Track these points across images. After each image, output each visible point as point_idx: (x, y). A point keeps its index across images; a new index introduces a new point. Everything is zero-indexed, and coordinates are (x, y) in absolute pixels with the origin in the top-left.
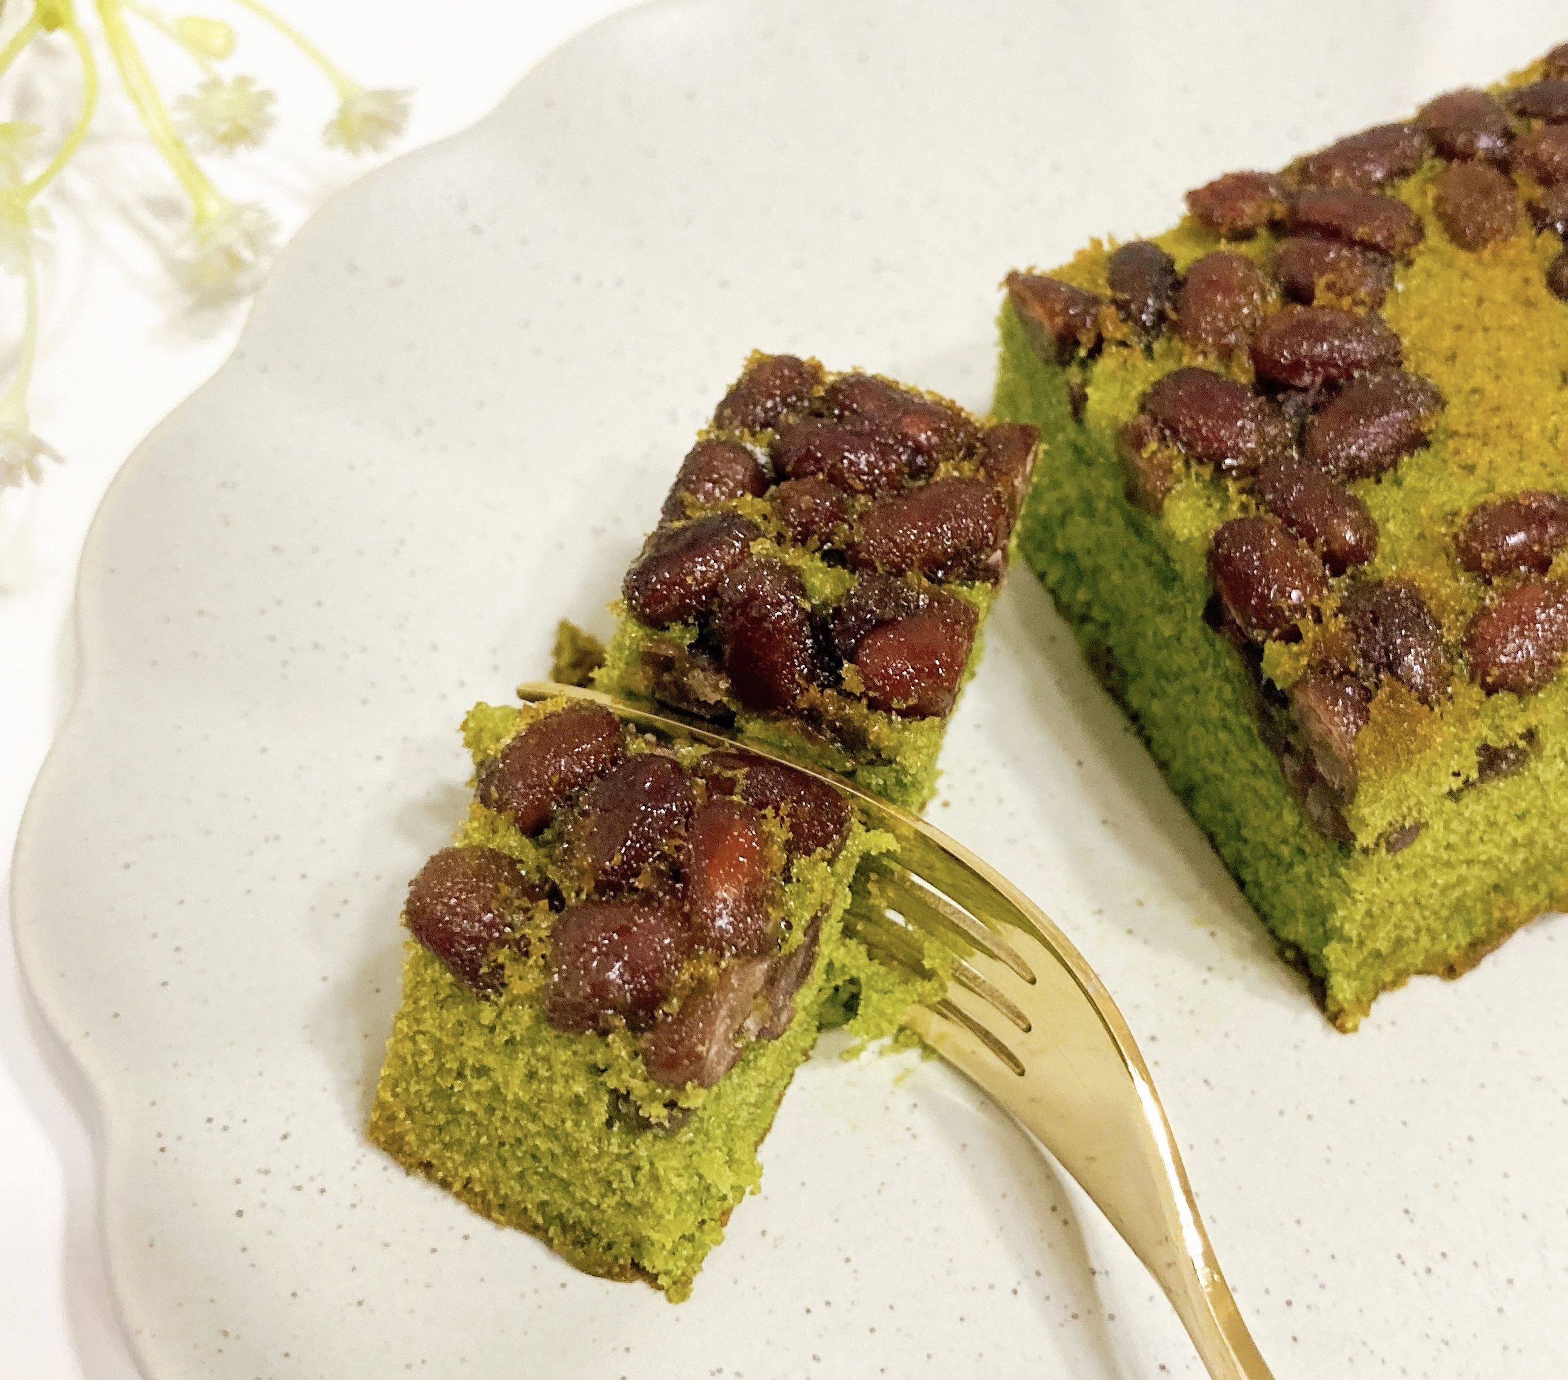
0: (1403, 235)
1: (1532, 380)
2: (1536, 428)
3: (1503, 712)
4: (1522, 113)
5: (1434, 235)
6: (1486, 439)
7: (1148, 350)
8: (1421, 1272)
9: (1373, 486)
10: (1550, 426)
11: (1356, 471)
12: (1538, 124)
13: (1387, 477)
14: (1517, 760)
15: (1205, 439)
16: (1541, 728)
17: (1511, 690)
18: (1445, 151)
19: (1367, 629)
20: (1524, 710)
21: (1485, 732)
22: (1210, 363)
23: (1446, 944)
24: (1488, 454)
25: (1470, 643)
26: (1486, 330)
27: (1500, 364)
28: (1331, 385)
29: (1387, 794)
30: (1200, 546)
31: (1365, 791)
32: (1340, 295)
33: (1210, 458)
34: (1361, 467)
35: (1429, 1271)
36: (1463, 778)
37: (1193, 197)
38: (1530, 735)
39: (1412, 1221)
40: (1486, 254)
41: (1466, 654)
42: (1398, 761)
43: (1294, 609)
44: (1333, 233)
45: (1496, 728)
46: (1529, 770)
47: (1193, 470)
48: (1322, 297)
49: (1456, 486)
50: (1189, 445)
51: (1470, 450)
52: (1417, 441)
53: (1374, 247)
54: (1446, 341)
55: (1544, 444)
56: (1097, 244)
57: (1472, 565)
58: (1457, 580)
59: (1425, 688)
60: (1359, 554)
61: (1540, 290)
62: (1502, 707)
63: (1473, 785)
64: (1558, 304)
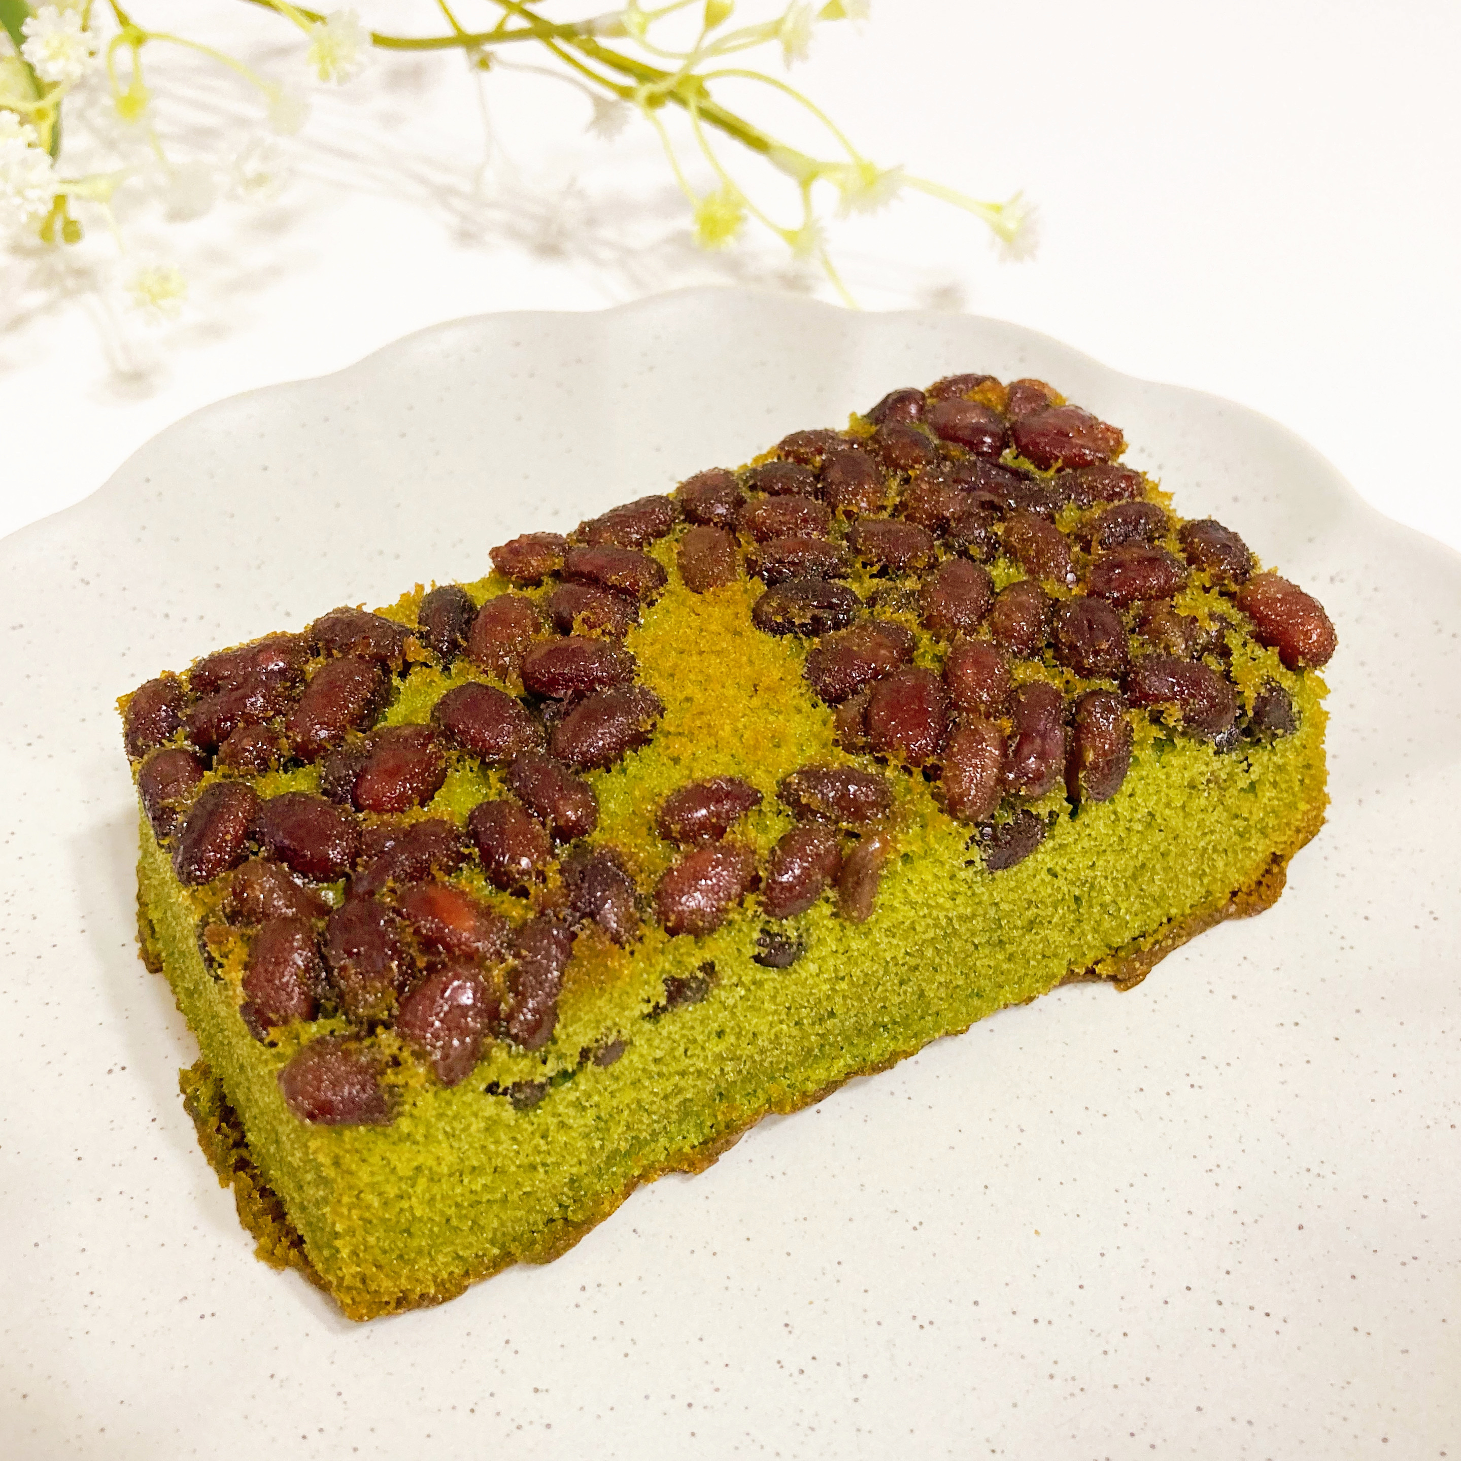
0: (645, 580)
1: (730, 691)
2: (727, 728)
3: (682, 950)
4: (753, 488)
5: (674, 581)
6: (691, 737)
7: (446, 670)
9: (604, 775)
11: (588, 764)
12: (762, 496)
13: (615, 768)
14: (699, 989)
15: (473, 739)
16: (716, 962)
17: (689, 932)
18: (691, 517)
19: (576, 885)
20: (701, 948)
21: (667, 966)
22: (490, 680)
23: (681, 1144)
24: (691, 749)
25: (658, 896)
26: (701, 653)
27: (708, 679)
28: (579, 695)
29: (585, 1016)
32: (591, 627)
33: (478, 755)
34: (591, 760)
36: (653, 1003)
37: (495, 553)
38: (709, 968)
40: (709, 595)
41: (653, 904)
42: (592, 988)
43: (523, 873)
44: (594, 580)
45: (678, 964)
46: (713, 997)
48: (577, 628)
49: (665, 774)
50: (462, 745)
51: (677, 745)
52: (640, 740)
53: (625, 591)
54: (670, 662)
55: (734, 740)
56: (421, 587)
57: (666, 835)
58: (656, 846)
59: (618, 932)
60: (582, 828)
61: (747, 624)
62: (681, 946)
63: (664, 1009)
64: (758, 632)
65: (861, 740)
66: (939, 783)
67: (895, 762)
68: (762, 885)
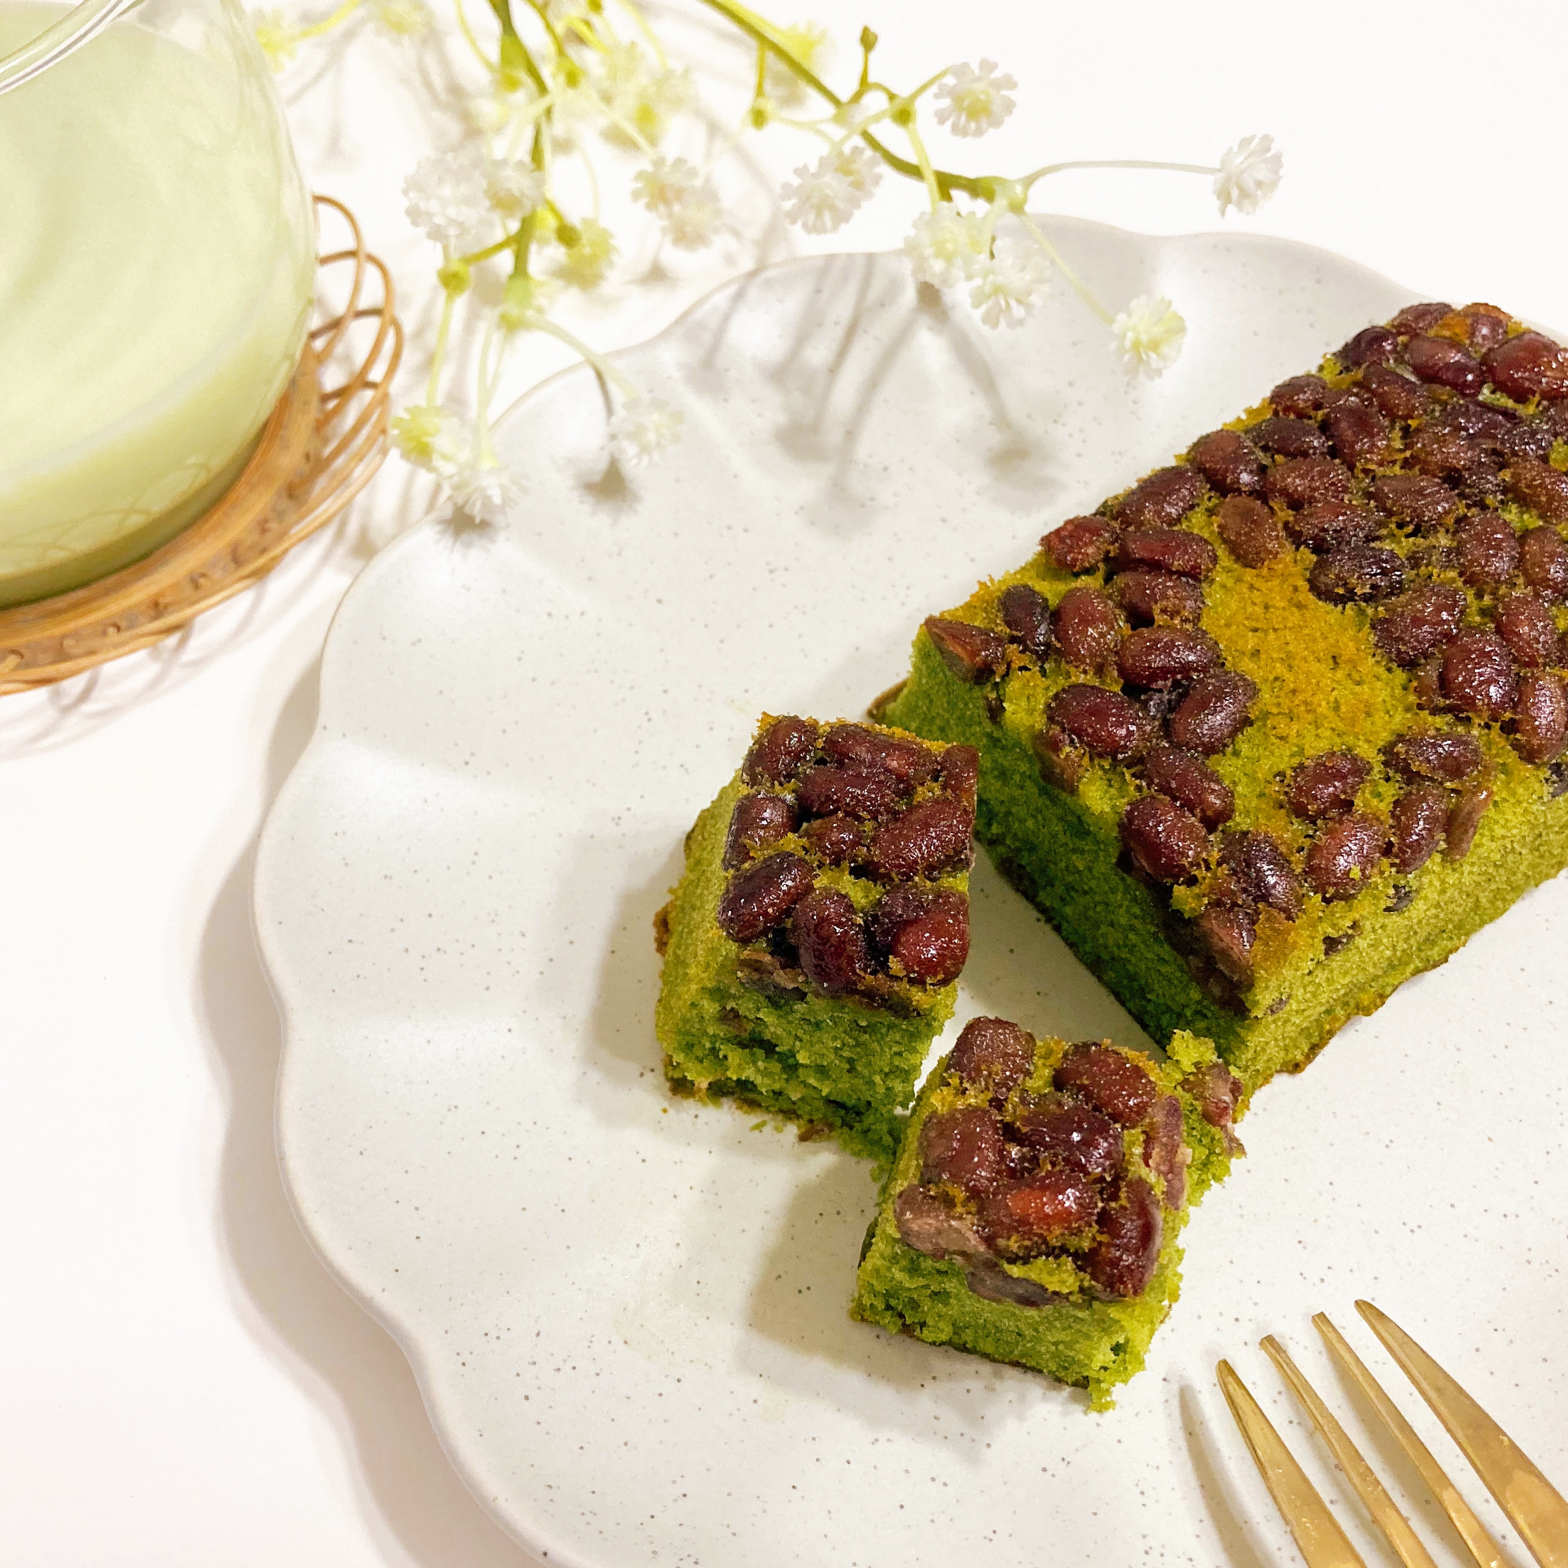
0: (1204, 563)
1: (1314, 667)
2: (1323, 703)
3: (1338, 915)
4: (1267, 449)
5: (1225, 559)
6: (1291, 716)
7: (1043, 673)
8: (1318, 1282)
9: (1222, 759)
10: (1332, 699)
11: (1211, 749)
12: (1279, 458)
13: (1229, 752)
14: (1347, 941)
15: (1100, 740)
16: (1361, 919)
17: (1341, 899)
18: (1218, 486)
19: (1243, 871)
20: (1350, 911)
21: (1327, 929)
22: (1089, 679)
23: (1296, 1054)
24: (1295, 727)
25: (1310, 871)
26: (1275, 630)
27: (1289, 655)
28: (1178, 686)
29: (1273, 983)
30: (1112, 819)
31: (1260, 985)
32: (1172, 616)
33: (1108, 754)
35: (1322, 1280)
36: (1316, 961)
37: (1045, 540)
38: (1354, 926)
39: (1304, 1248)
40: (1265, 571)
41: (1310, 880)
42: (1279, 962)
43: (1192, 863)
44: (1155, 567)
45: (1334, 926)
46: (1354, 944)
47: (1096, 762)
48: (1159, 620)
49: (1277, 752)
50: (1091, 746)
51: (1282, 725)
52: (1245, 722)
53: (1187, 574)
54: (1251, 642)
55: (1331, 714)
56: (984, 586)
57: (1299, 811)
58: (1293, 825)
59: (1288, 909)
60: (1225, 814)
61: (1306, 594)
62: (1337, 911)
63: (1322, 963)
64: (1320, 603)
65: (1442, 702)
66: (1518, 736)
67: (1477, 721)
68: (1395, 850)
